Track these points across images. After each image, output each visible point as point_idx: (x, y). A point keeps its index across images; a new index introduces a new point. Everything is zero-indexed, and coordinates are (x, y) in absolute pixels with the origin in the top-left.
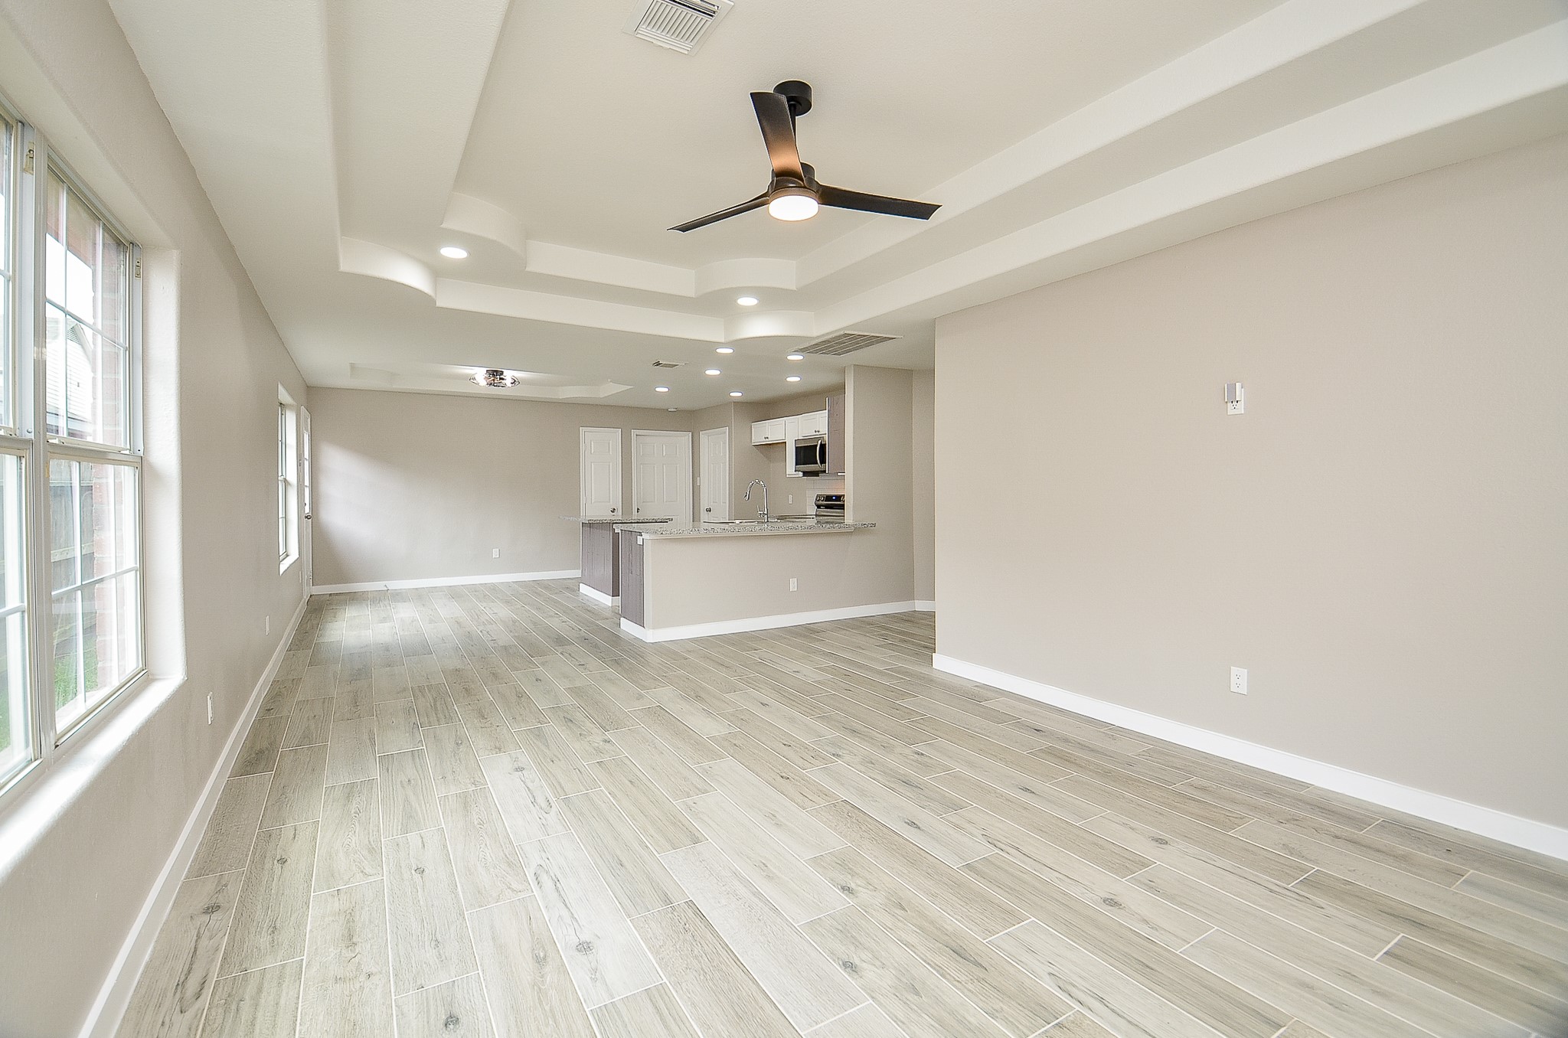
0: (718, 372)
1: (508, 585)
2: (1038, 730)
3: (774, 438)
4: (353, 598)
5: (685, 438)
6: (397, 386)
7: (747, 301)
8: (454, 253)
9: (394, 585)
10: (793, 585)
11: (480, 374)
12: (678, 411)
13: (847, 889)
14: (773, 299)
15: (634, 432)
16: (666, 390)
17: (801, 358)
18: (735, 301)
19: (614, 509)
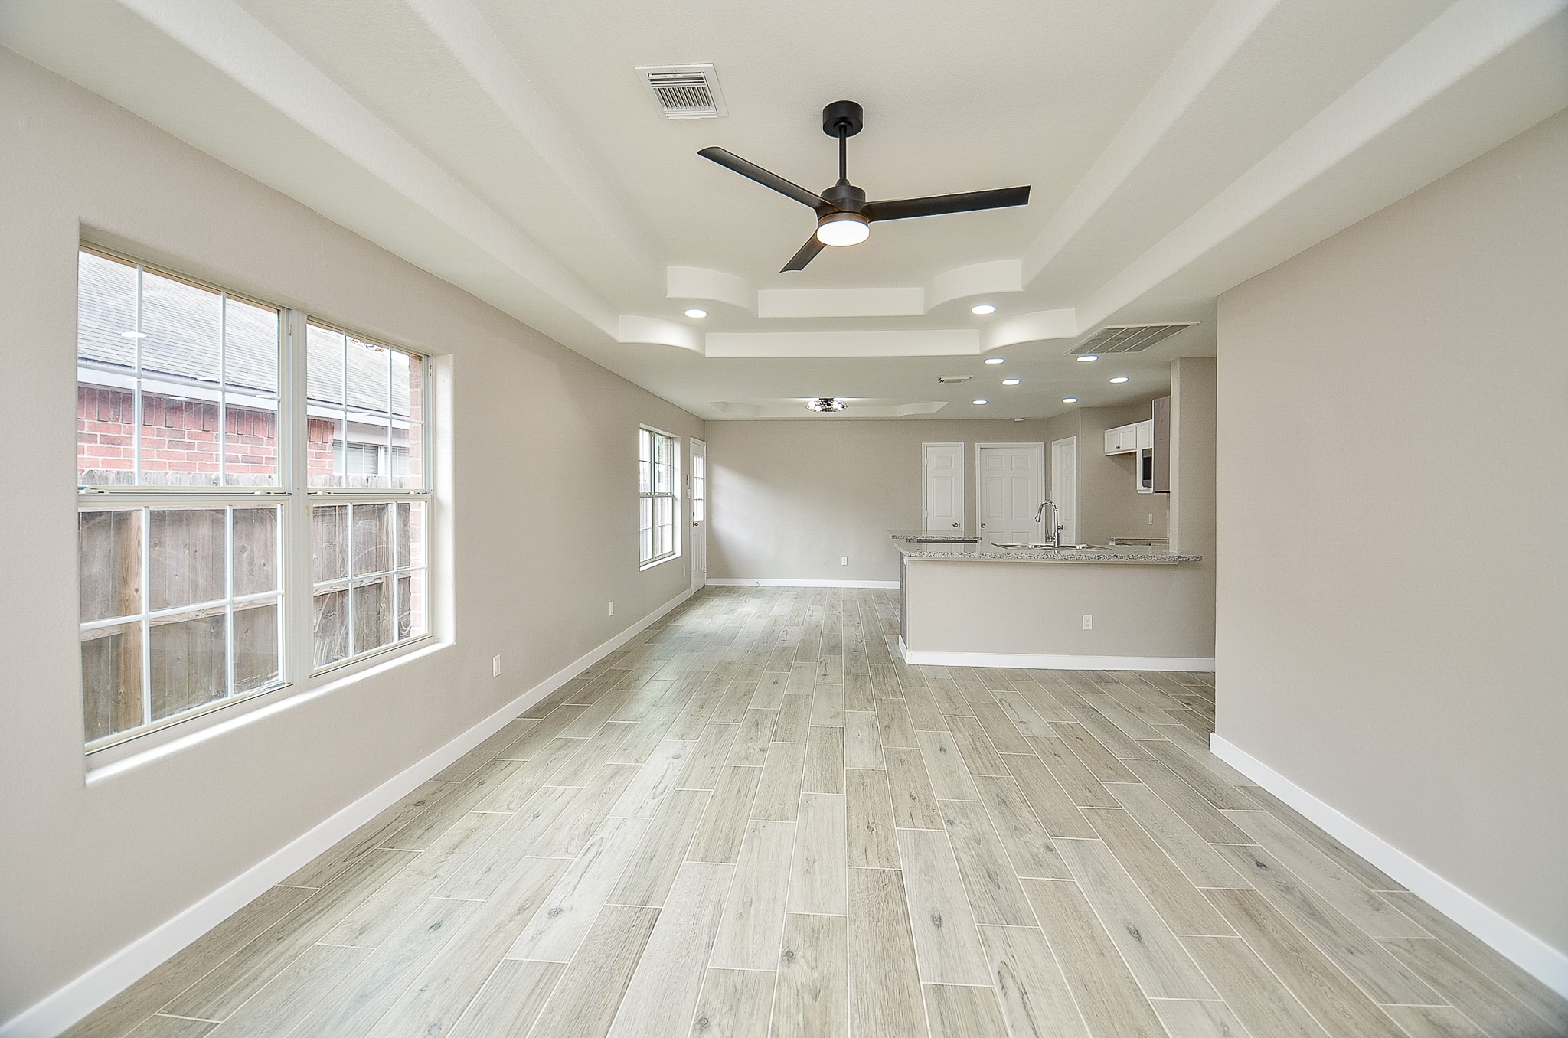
0: (1017, 382)
1: (850, 590)
2: (1259, 864)
3: (1126, 447)
4: (729, 590)
5: (1038, 449)
6: (762, 416)
7: (983, 310)
8: (697, 314)
9: (764, 582)
10: (1087, 622)
11: (813, 403)
12: (1025, 420)
13: (789, 956)
14: (1009, 304)
15: (978, 446)
16: (985, 402)
17: (1095, 358)
18: (970, 311)
19: (956, 524)
